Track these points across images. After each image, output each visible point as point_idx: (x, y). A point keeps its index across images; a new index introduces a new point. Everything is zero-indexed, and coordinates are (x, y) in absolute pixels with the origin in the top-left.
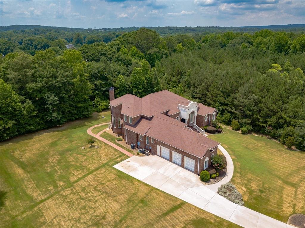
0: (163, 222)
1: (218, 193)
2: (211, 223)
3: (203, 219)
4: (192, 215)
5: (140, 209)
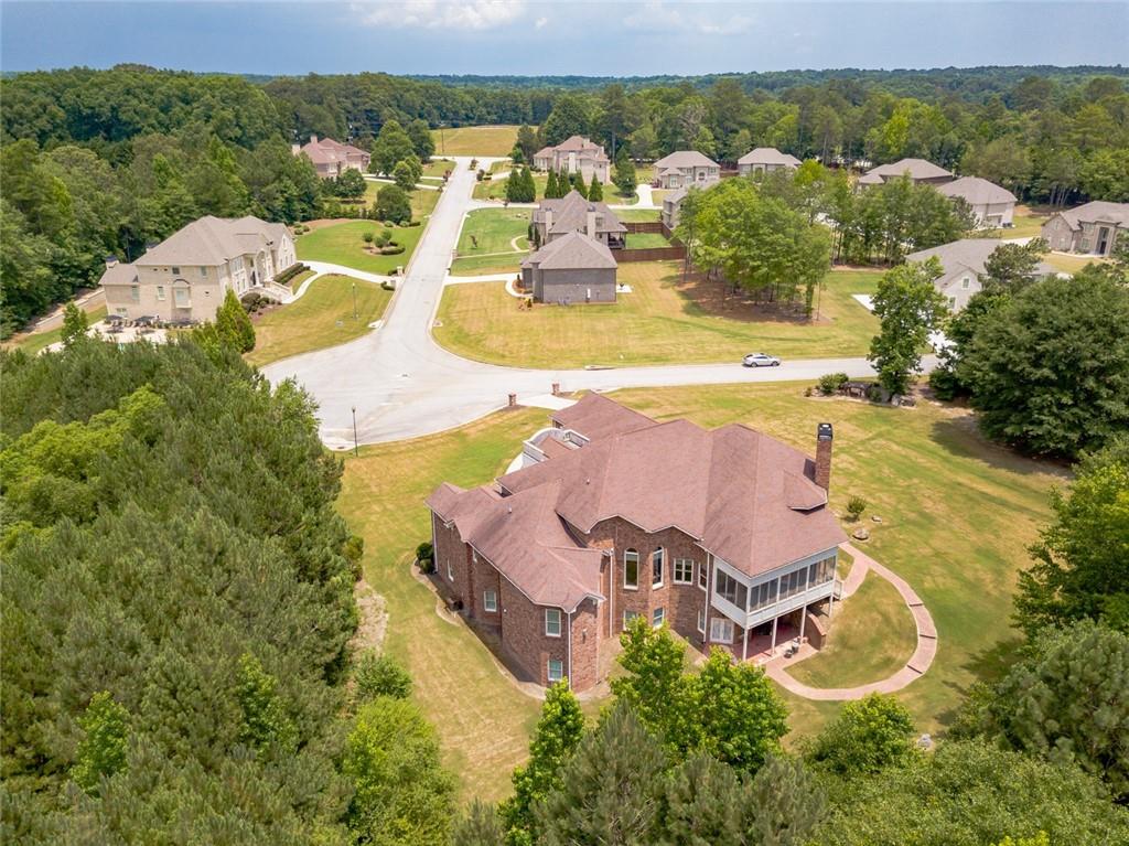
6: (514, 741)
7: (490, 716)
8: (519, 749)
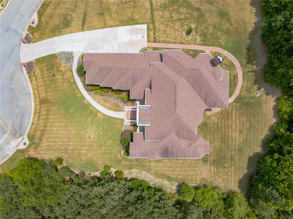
0: (82, 11)
1: (72, 53)
2: (63, 28)
3: (68, 27)
4: (73, 26)
5: (99, 9)
6: (206, 167)
7: (196, 167)
8: (209, 167)
